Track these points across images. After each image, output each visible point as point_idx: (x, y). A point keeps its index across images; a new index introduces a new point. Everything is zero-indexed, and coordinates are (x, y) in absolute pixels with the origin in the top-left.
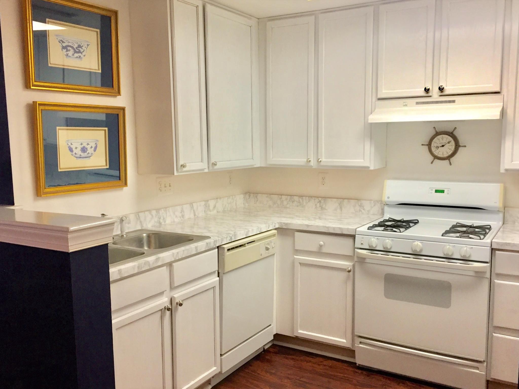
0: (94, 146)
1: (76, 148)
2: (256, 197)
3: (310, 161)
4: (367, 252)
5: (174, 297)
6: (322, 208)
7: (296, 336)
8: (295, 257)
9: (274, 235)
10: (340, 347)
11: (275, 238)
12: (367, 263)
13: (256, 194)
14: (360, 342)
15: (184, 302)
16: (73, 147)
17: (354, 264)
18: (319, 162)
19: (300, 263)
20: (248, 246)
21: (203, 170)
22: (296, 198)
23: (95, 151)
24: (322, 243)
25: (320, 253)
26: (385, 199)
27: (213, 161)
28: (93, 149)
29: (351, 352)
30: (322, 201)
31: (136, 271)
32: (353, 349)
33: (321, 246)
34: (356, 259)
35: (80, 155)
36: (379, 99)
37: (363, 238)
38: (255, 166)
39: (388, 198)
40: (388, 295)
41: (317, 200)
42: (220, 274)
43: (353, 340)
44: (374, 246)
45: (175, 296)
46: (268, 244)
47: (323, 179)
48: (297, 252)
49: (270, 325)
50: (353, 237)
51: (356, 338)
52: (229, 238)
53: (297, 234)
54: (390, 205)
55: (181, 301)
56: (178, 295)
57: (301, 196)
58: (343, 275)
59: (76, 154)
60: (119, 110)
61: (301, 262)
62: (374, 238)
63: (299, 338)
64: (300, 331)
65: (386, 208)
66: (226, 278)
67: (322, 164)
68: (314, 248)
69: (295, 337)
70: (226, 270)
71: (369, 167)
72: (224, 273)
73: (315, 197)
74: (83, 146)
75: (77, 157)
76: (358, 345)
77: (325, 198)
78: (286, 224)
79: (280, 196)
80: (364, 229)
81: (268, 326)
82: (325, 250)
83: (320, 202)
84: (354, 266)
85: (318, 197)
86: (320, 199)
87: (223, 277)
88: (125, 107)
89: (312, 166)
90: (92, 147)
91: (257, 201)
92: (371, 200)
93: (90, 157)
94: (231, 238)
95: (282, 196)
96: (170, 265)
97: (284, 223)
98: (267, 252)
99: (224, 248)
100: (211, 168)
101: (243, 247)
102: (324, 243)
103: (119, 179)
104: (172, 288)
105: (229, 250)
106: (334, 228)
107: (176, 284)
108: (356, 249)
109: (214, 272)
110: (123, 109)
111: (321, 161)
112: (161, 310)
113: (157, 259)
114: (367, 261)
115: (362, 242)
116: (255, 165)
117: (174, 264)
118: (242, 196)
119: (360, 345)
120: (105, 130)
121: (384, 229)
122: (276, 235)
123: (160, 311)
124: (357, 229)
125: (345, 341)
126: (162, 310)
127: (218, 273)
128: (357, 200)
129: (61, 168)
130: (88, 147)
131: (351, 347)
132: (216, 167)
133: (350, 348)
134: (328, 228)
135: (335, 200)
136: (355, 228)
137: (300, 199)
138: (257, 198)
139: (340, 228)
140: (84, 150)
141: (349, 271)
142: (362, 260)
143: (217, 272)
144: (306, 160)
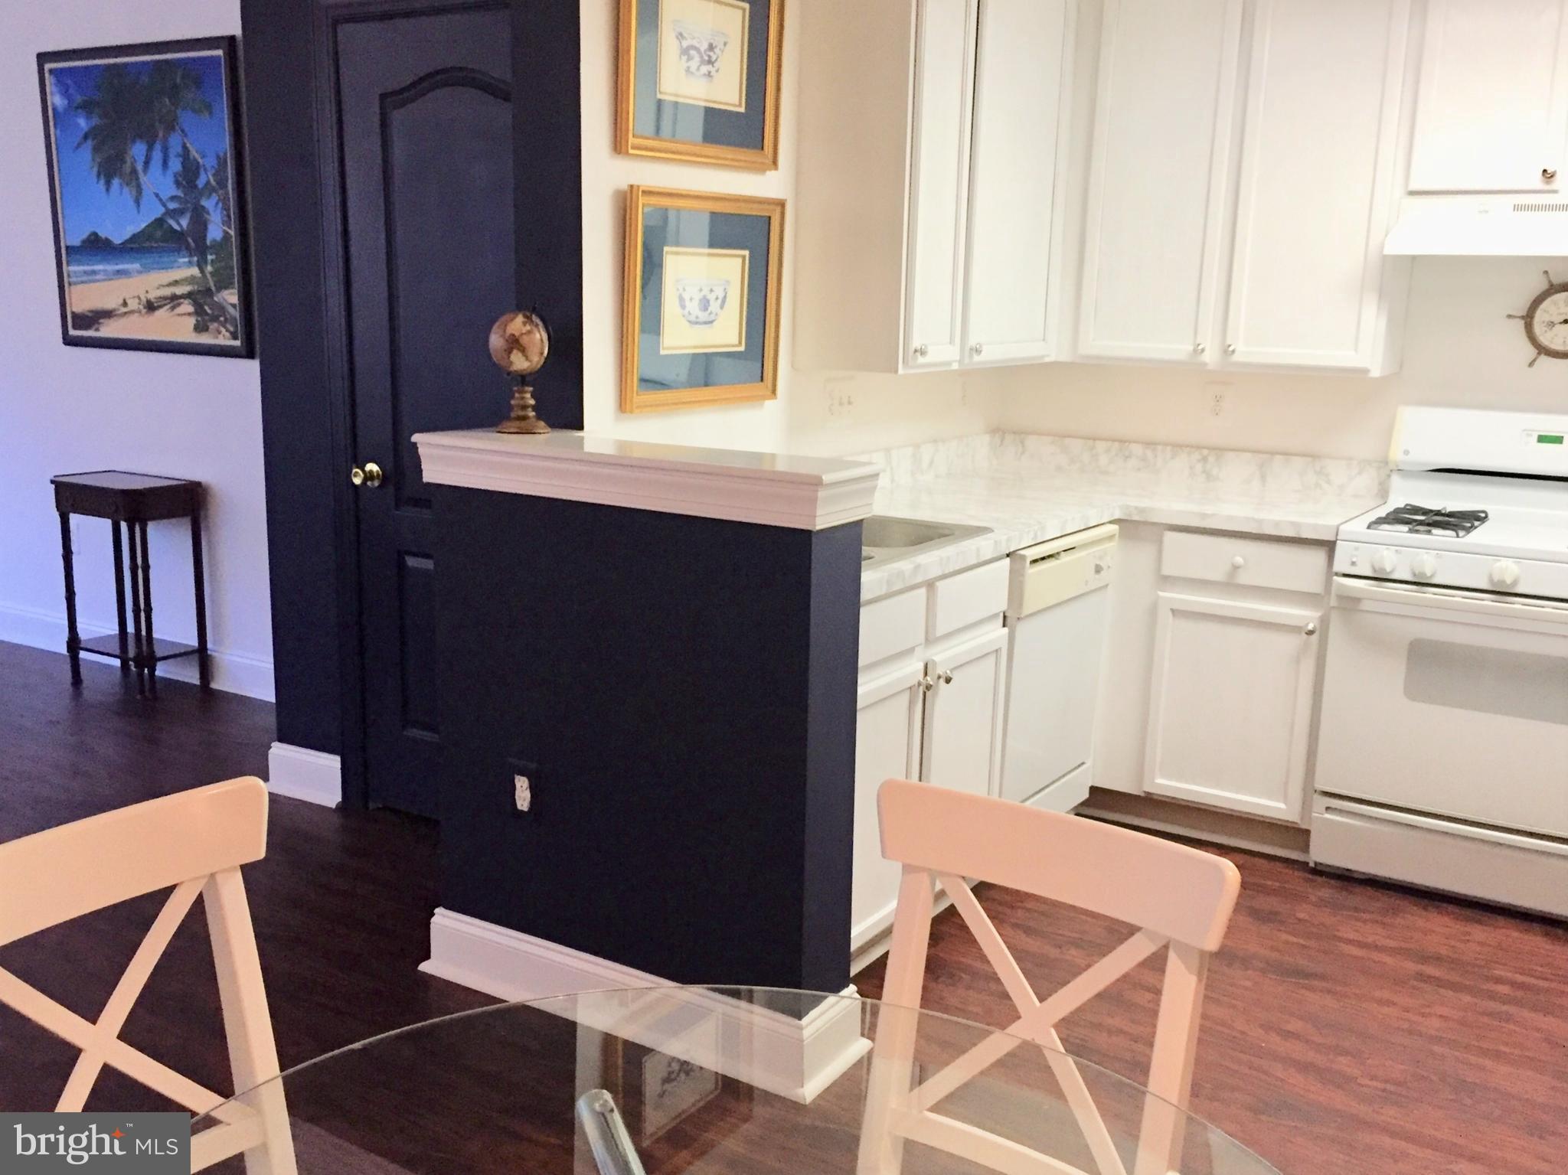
0: (721, 296)
1: (691, 299)
2: (1022, 443)
3: (1203, 350)
4: (1366, 584)
5: (933, 661)
6: (1209, 476)
7: (1148, 793)
8: (1161, 594)
9: (1111, 538)
10: (1269, 823)
11: (1112, 544)
12: (1367, 611)
13: (1020, 434)
14: (1328, 808)
15: (954, 672)
16: (686, 296)
17: (1322, 616)
18: (1227, 351)
19: (1173, 611)
20: (1065, 558)
21: (949, 363)
22: (1137, 449)
23: (722, 307)
24: (1239, 560)
25: (1230, 585)
26: (1396, 455)
27: (972, 341)
28: (719, 301)
29: (1299, 835)
30: (1211, 459)
31: (883, 591)
32: (1304, 826)
33: (1236, 568)
34: (1333, 602)
35: (697, 317)
36: (1412, 193)
37: (1357, 549)
38: (1047, 360)
39: (1406, 452)
40: (1413, 691)
41: (1196, 456)
42: (1009, 621)
43: (1306, 806)
44: (1388, 570)
45: (937, 658)
46: (1101, 558)
47: (1218, 399)
48: (1165, 581)
49: (1083, 763)
50: (1329, 546)
51: (1316, 796)
52: (1032, 535)
53: (1170, 537)
54: (1407, 471)
55: (948, 672)
56: (943, 656)
57: (1150, 444)
58: (1289, 643)
59: (690, 313)
60: (772, 207)
61: (1174, 607)
62: (1387, 549)
63: (1155, 797)
64: (1160, 781)
65: (1396, 480)
66: (1023, 630)
67: (1236, 358)
68: (1218, 574)
69: (1142, 795)
70: (1026, 611)
71: (1366, 371)
72: (1018, 618)
73: (1192, 447)
74: (703, 293)
75: (690, 322)
76: (1321, 816)
77: (1219, 450)
78: (1142, 511)
79: (1090, 442)
80: (1358, 527)
81: (1079, 766)
82: (1243, 578)
83: (1204, 459)
84: (1324, 622)
85: (1199, 447)
86: (1205, 452)
87: (1015, 627)
88: (786, 200)
89: (1205, 364)
90: (717, 298)
91: (1023, 453)
92: (1351, 459)
93: (711, 322)
94: (1036, 536)
95: (1098, 442)
96: (930, 585)
97: (1136, 508)
98: (1097, 576)
99: (1023, 557)
100: (967, 361)
101: (1053, 559)
102: (1245, 559)
103: (760, 379)
104: (930, 640)
105: (1035, 561)
106: (1277, 524)
107: (939, 632)
108: (1335, 578)
109: (995, 616)
110: (782, 204)
111: (1233, 351)
112: (910, 688)
113: (918, 567)
114: (1366, 605)
115: (1354, 560)
116: (1048, 356)
117: (940, 584)
118: (987, 438)
119: (1327, 816)
120: (744, 257)
121: (1410, 529)
122: (1117, 536)
123: (909, 691)
124: (1342, 528)
125: (1282, 806)
126: (913, 689)
127: (1005, 617)
128: (1310, 459)
129: (665, 346)
130: (711, 297)
131: (1299, 822)
132: (976, 358)
133: (1296, 823)
134: (1260, 522)
135: (1249, 455)
136: (1336, 524)
137: (1149, 453)
138: (1023, 446)
139: (1294, 524)
140: (705, 304)
141: (1310, 633)
142: (1350, 603)
143: (1002, 615)
144: (1191, 348)
